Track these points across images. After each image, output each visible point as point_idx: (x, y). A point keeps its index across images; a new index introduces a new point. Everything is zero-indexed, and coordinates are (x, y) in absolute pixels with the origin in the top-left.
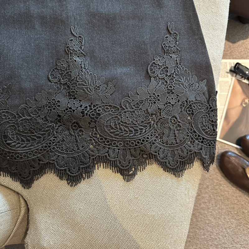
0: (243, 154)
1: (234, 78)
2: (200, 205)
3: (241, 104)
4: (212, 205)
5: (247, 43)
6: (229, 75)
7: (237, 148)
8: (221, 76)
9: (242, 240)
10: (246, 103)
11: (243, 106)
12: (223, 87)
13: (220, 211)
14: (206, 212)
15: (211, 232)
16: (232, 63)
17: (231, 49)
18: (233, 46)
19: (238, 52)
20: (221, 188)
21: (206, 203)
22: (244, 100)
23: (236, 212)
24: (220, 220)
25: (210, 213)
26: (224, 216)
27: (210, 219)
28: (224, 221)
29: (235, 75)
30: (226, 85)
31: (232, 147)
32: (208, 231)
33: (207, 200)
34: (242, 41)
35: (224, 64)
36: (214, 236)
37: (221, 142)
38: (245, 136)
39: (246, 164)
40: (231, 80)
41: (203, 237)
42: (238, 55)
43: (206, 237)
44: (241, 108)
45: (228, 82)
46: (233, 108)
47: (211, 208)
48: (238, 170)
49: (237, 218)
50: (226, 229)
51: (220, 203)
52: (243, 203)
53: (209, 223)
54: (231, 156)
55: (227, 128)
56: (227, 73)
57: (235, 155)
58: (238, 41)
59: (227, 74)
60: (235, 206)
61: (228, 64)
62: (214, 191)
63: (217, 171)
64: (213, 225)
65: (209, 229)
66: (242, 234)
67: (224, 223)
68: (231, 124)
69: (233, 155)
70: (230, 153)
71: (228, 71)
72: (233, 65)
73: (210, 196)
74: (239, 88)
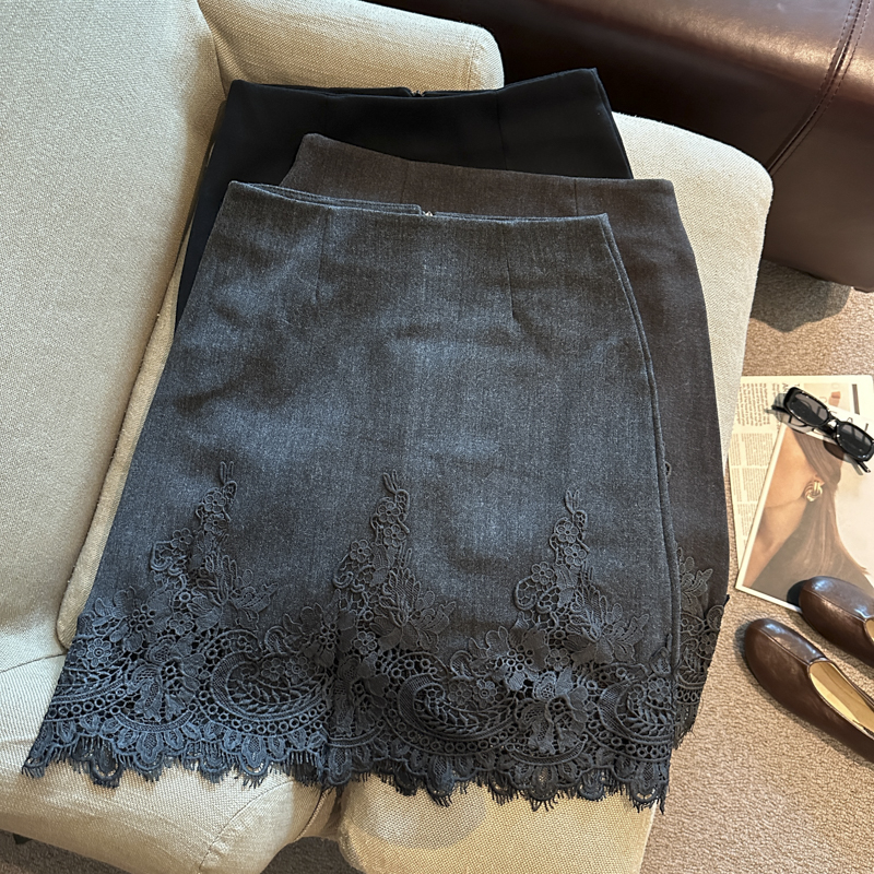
0: (806, 626)
1: (784, 426)
2: (693, 756)
3: (803, 495)
4: (726, 756)
5: (822, 331)
6: (772, 417)
7: (789, 611)
8: (750, 420)
9: (801, 847)
10: (815, 494)
11: (808, 500)
12: (754, 451)
13: (745, 771)
14: (709, 775)
15: (720, 825)
16: (779, 385)
17: (778, 347)
18: (785, 339)
19: (797, 354)
20: (749, 712)
21: (707, 750)
22: (809, 485)
23: (785, 777)
24: (744, 796)
25: (719, 778)
26: (754, 784)
27: (719, 791)
28: (754, 799)
29: (787, 417)
30: (764, 443)
31: (777, 608)
32: (713, 823)
33: (711, 742)
34: (809, 325)
35: (759, 387)
36: (729, 837)
37: (748, 594)
38: (811, 582)
39: (809, 653)
40: (777, 430)
41: (701, 837)
42: (799, 363)
43: (707, 836)
44: (803, 505)
45: (768, 436)
46: (781, 507)
47: (722, 765)
48: (789, 671)
49: (788, 792)
50: (758, 818)
51: (746, 752)
52: (804, 753)
53: (716, 803)
54: (773, 633)
55: (763, 560)
56: (768, 411)
57: (783, 631)
58: (798, 325)
59: (766, 415)
60: (784, 760)
61: (769, 388)
62: (730, 721)
63: (738, 669)
64: (726, 807)
65: (717, 817)
66: (801, 832)
67: (754, 803)
68: (773, 549)
69: (778, 630)
70: (770, 626)
71: (770, 408)
72: (784, 392)
73: (719, 734)
74: (797, 452)
